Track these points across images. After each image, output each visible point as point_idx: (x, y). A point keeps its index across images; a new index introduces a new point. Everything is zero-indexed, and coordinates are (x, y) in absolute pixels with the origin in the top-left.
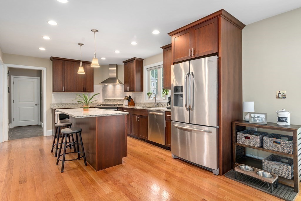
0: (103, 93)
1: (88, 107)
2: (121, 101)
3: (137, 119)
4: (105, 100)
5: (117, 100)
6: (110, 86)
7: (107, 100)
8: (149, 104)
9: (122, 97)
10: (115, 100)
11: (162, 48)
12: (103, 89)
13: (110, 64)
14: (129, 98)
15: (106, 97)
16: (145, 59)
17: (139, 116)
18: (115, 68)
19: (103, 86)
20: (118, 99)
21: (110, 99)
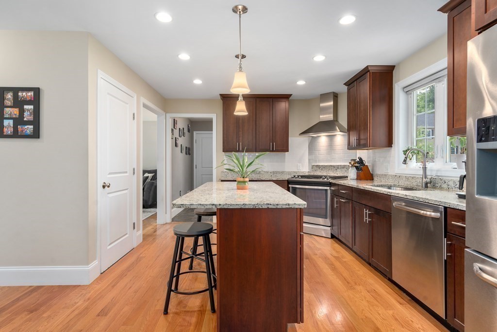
0: (309, 152)
1: (244, 182)
3: (366, 217)
4: (313, 167)
5: (337, 168)
6: (323, 139)
7: (317, 166)
8: (407, 178)
9: (345, 161)
11: (442, 10)
12: (309, 146)
13: (321, 95)
14: (358, 162)
16: (399, 64)
17: (370, 208)
18: (331, 103)
19: (310, 139)
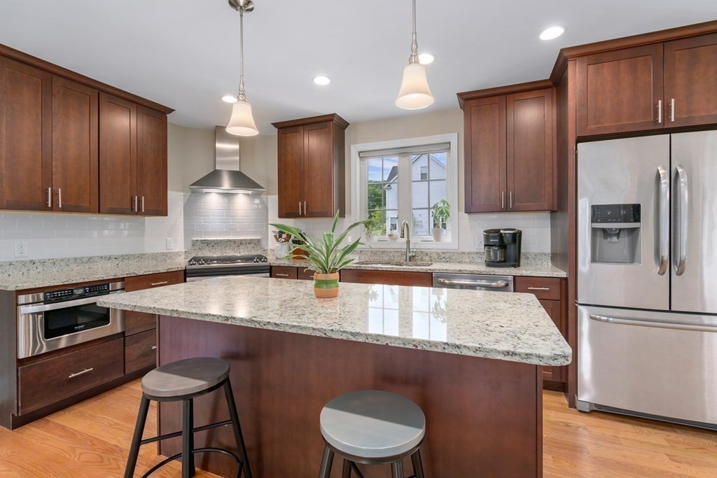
0: (184, 218)
2: (253, 245)
4: (194, 243)
5: (239, 243)
6: (212, 197)
7: (203, 242)
9: (256, 233)
10: (230, 241)
13: (217, 127)
15: (200, 233)
18: (237, 145)
19: (187, 198)
20: (242, 240)
21: (214, 241)
